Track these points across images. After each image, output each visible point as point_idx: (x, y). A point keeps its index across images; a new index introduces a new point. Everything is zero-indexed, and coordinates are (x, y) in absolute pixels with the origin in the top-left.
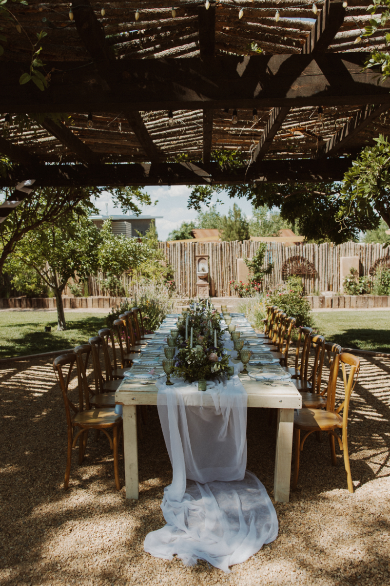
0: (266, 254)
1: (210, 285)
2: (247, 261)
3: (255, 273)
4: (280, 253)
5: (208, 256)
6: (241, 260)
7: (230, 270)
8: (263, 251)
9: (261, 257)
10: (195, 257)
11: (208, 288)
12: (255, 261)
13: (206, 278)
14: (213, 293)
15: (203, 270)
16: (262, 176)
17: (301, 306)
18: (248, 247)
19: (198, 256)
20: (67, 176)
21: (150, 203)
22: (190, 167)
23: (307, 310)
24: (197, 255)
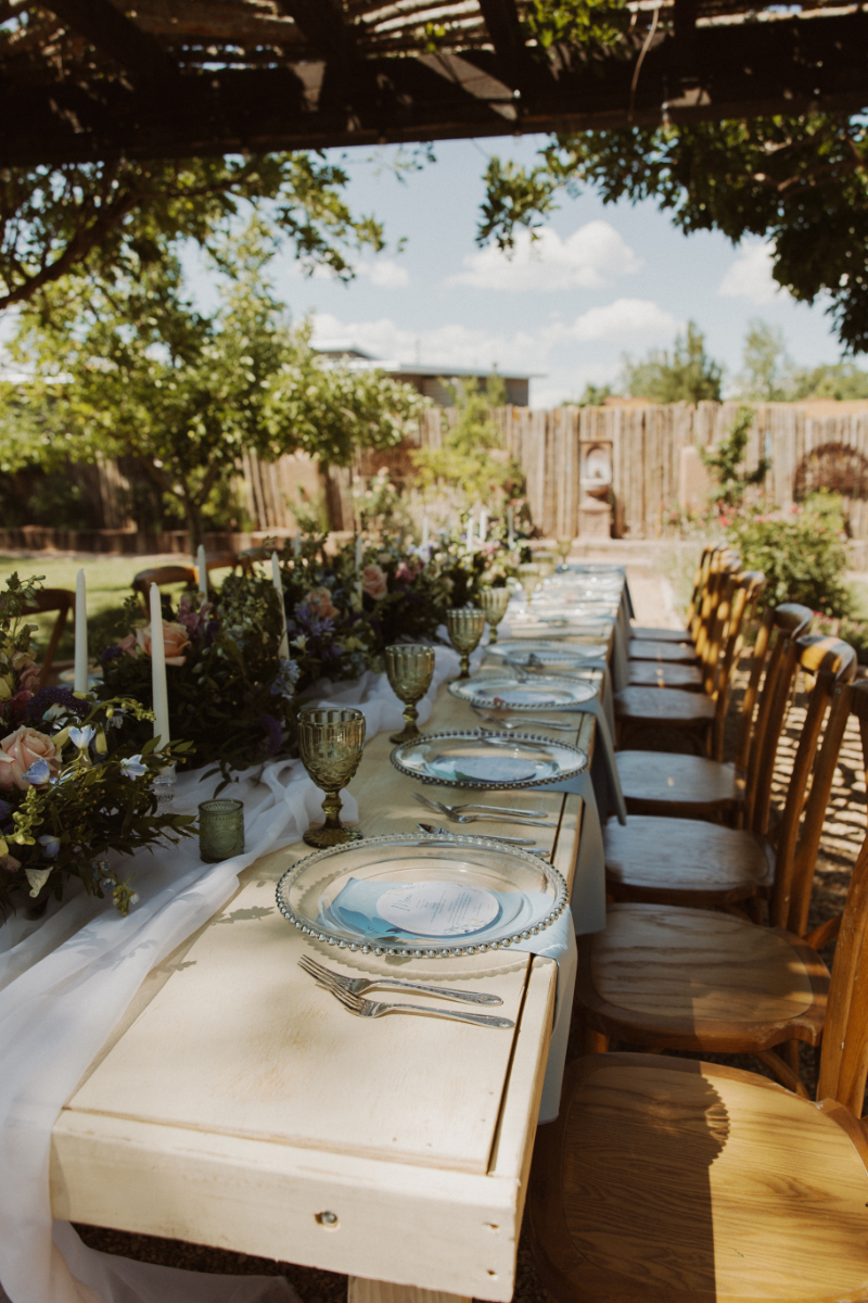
0: (752, 436)
1: (614, 511)
2: (703, 452)
3: (723, 480)
4: (791, 434)
5: (611, 444)
6: (687, 453)
7: (662, 476)
8: (746, 425)
9: (739, 442)
10: (580, 443)
11: (606, 520)
12: (723, 453)
13: (604, 495)
14: (619, 530)
15: (598, 475)
16: (691, 87)
17: (819, 555)
18: (711, 418)
19: (587, 443)
20: (74, 121)
21: (381, 245)
22: (449, 68)
23: (838, 568)
24: (584, 437)
